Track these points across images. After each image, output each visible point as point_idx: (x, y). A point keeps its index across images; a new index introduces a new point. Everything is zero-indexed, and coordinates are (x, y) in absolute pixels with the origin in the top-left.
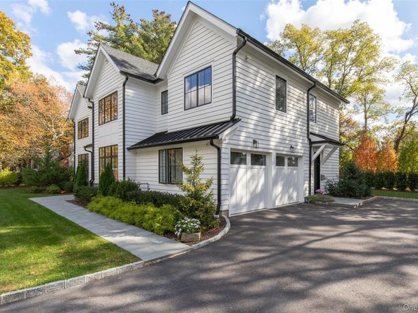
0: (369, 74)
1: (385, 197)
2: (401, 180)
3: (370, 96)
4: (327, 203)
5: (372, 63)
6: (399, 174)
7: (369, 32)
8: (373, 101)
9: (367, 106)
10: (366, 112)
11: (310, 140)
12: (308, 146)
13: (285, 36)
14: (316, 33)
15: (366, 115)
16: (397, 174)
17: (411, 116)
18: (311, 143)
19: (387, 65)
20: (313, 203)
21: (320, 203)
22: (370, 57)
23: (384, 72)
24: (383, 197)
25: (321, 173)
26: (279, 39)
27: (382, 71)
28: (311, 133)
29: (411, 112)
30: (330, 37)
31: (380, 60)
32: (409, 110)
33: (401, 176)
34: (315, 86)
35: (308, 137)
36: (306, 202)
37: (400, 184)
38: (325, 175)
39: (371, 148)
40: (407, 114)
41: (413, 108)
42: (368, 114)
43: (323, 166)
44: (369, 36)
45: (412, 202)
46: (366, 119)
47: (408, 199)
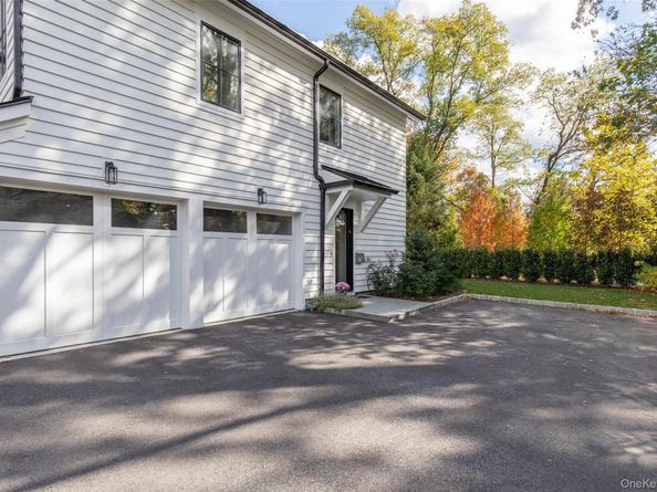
0: (492, 92)
1: (479, 296)
2: (530, 263)
3: (501, 133)
4: (343, 312)
5: (497, 74)
6: (528, 252)
7: (489, 18)
8: (505, 140)
9: (496, 147)
10: (493, 156)
11: (321, 180)
12: (318, 193)
13: (357, 26)
14: (408, 23)
15: (493, 163)
16: (524, 252)
17: (556, 159)
18: (324, 187)
19: (521, 76)
20: (322, 312)
21: (332, 311)
22: (495, 65)
23: (515, 89)
24: (475, 295)
25: (357, 249)
26: (346, 30)
27: (513, 88)
28: (324, 167)
29: (556, 154)
30: (429, 29)
31: (509, 69)
32: (554, 150)
33: (532, 257)
34: (326, 67)
35: (316, 174)
36: (307, 310)
37: (529, 270)
38: (366, 254)
39: (485, 210)
40: (551, 157)
41: (560, 148)
42: (497, 161)
43: (363, 236)
44: (489, 27)
45: (526, 305)
46: (494, 167)
47: (519, 300)
